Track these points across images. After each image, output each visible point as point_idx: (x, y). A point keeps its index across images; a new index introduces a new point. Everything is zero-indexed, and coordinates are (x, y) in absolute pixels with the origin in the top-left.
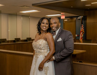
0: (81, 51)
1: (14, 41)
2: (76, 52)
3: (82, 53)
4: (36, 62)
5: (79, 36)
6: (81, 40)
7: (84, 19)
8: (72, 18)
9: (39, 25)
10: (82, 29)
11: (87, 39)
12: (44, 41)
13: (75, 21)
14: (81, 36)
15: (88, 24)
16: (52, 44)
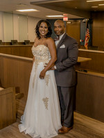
0: (86, 59)
2: (80, 59)
3: (87, 62)
4: (36, 69)
5: (83, 41)
6: (86, 46)
8: (75, 20)
10: (87, 34)
11: (93, 45)
12: (45, 47)
13: (80, 24)
14: (86, 41)
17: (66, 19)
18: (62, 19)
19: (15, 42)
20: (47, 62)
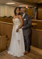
0: (35, 24)
1: (4, 17)
5: (34, 17)
6: (35, 19)
7: (37, 9)
9: (15, 11)
10: (36, 13)
11: (38, 18)
13: (33, 9)
15: (38, 11)
16: (22, 21)
17: (27, 7)
18: (25, 7)
19: (5, 17)
20: (19, 25)
